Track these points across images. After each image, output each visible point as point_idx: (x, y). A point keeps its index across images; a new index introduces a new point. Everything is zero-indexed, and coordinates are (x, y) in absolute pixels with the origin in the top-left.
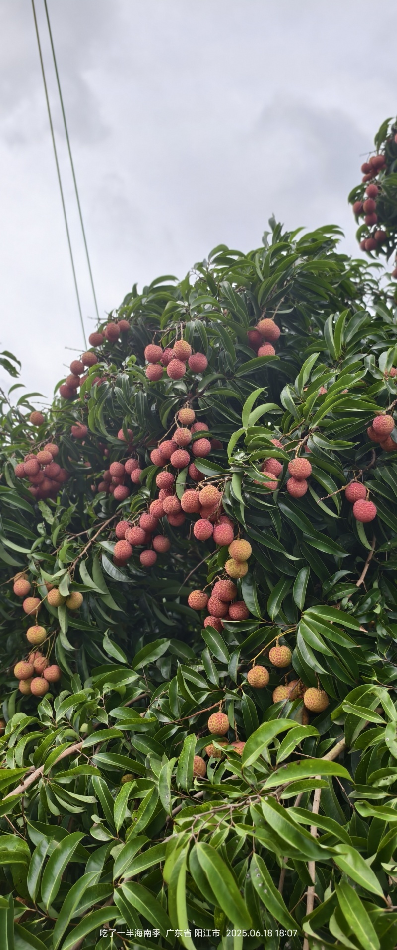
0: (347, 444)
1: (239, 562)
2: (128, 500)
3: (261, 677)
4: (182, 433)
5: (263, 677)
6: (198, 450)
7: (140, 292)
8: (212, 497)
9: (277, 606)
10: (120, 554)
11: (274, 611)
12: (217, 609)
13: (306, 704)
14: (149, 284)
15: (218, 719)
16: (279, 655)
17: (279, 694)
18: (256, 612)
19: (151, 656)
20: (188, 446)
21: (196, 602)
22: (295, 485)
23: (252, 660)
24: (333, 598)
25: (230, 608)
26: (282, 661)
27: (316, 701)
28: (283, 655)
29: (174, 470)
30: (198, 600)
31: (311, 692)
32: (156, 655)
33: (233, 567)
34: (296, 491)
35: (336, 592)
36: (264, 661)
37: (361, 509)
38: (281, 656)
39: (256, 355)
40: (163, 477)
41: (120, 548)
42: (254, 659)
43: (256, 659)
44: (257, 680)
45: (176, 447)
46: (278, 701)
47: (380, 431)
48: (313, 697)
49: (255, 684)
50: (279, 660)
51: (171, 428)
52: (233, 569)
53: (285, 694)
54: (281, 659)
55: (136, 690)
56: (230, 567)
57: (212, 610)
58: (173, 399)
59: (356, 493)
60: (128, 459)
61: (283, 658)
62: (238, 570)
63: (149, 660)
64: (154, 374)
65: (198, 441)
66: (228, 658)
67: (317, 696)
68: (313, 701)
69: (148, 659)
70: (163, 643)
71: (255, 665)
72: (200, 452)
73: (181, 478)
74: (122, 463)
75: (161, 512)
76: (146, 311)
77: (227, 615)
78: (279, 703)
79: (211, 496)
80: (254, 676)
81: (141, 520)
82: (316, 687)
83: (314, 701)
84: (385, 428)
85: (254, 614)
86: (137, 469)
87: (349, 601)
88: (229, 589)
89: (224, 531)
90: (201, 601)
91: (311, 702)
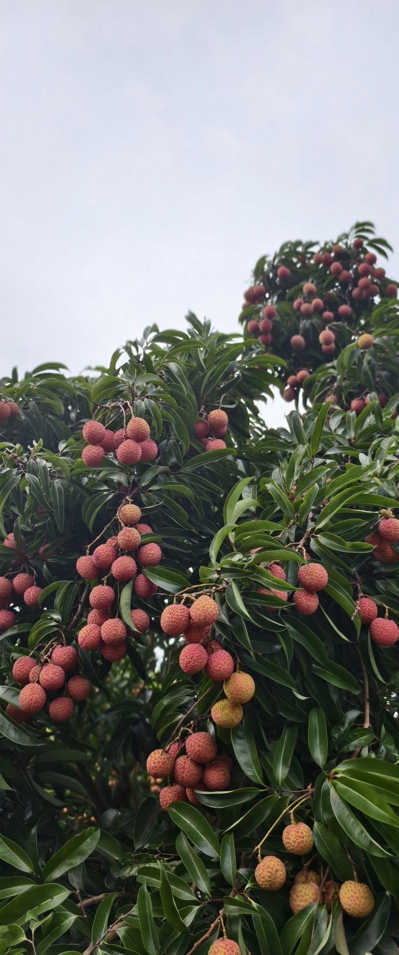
0: (365, 547)
1: (236, 704)
2: (14, 629)
3: (279, 873)
4: (128, 535)
5: (281, 873)
6: (148, 557)
7: (21, 377)
8: (212, 611)
9: (285, 763)
10: (30, 704)
11: (281, 772)
12: (190, 776)
13: (345, 907)
14: (31, 370)
15: (228, 951)
16: (300, 837)
17: (302, 896)
18: (255, 776)
19: (74, 857)
20: (134, 551)
21: (160, 767)
22: (308, 597)
23: (256, 848)
24: (348, 748)
25: (206, 773)
26: (305, 845)
27: (363, 901)
28: (306, 836)
29: (117, 584)
30: (163, 764)
31: (353, 888)
32: (81, 853)
33: (227, 711)
34: (309, 607)
35: (351, 740)
36: (276, 847)
37: (384, 629)
38: (303, 837)
39: (204, 450)
40: (99, 592)
41: (30, 695)
42: (259, 846)
43: (261, 846)
44: (274, 879)
45: (119, 552)
46: (301, 908)
47: (391, 536)
48: (357, 895)
49: (270, 885)
50: (301, 845)
51: (105, 529)
52: (227, 714)
53: (311, 895)
54: (304, 843)
55: (66, 917)
56: (220, 712)
57: (183, 777)
58: (105, 493)
59: (369, 609)
60: (17, 574)
61: (306, 840)
62: (233, 716)
63: (71, 864)
64: (95, 457)
65: (147, 546)
66: (217, 849)
67: (363, 893)
68: (358, 902)
69: (68, 861)
70: (90, 834)
71: (263, 857)
72: (150, 561)
73: (126, 595)
74: (9, 579)
75: (96, 640)
76: (38, 395)
77: (202, 784)
78: (305, 911)
79: (210, 609)
80: (268, 872)
81: (53, 655)
82: (352, 879)
83: (360, 902)
84: (397, 533)
85: (253, 779)
86: (34, 587)
87: (369, 752)
88: (210, 745)
89: (222, 660)
90: (167, 765)
91: (356, 904)
